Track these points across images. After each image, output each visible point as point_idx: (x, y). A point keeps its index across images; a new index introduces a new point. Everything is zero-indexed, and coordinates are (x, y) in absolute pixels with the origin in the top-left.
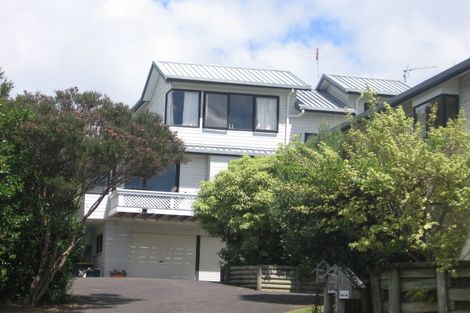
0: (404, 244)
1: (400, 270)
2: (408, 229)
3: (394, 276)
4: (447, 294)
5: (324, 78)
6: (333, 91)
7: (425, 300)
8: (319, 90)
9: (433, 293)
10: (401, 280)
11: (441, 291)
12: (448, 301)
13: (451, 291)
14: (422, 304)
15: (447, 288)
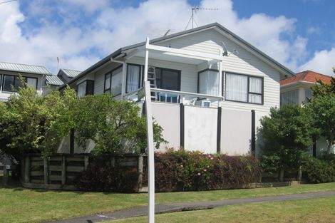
0: (30, 146)
1: (30, 157)
2: (32, 139)
3: (27, 160)
4: (48, 168)
5: (60, 71)
6: (64, 77)
7: (39, 170)
8: (58, 76)
9: (43, 167)
10: (31, 161)
11: (45, 166)
12: (48, 171)
13: (50, 167)
14: (38, 172)
15: (48, 165)
